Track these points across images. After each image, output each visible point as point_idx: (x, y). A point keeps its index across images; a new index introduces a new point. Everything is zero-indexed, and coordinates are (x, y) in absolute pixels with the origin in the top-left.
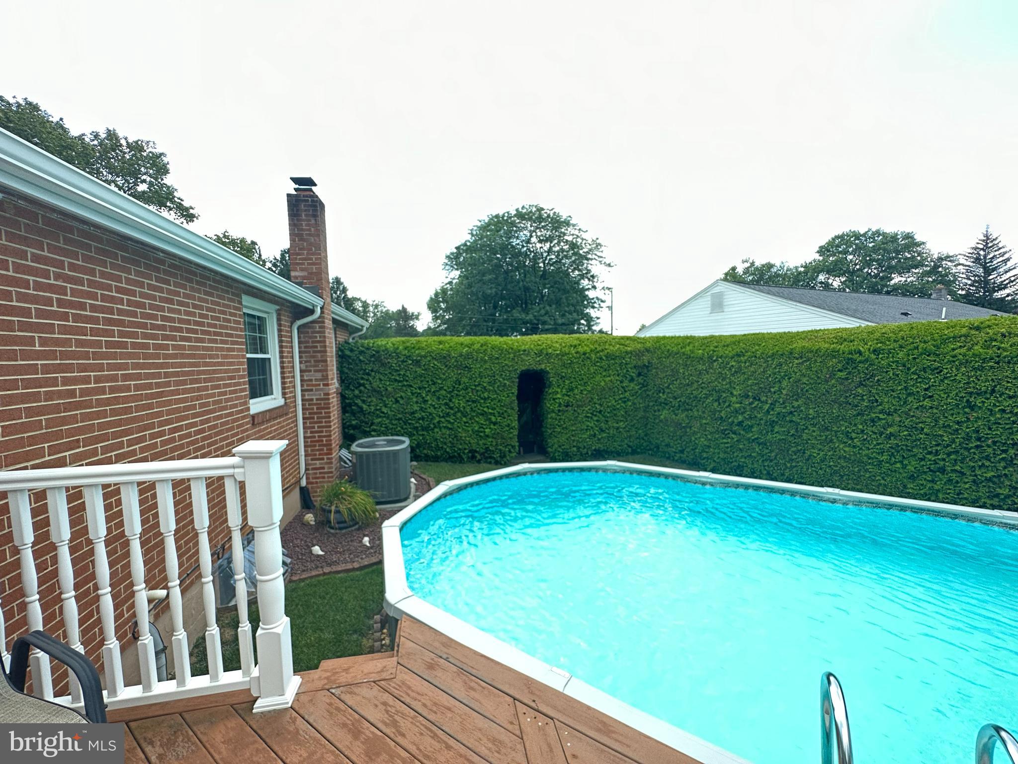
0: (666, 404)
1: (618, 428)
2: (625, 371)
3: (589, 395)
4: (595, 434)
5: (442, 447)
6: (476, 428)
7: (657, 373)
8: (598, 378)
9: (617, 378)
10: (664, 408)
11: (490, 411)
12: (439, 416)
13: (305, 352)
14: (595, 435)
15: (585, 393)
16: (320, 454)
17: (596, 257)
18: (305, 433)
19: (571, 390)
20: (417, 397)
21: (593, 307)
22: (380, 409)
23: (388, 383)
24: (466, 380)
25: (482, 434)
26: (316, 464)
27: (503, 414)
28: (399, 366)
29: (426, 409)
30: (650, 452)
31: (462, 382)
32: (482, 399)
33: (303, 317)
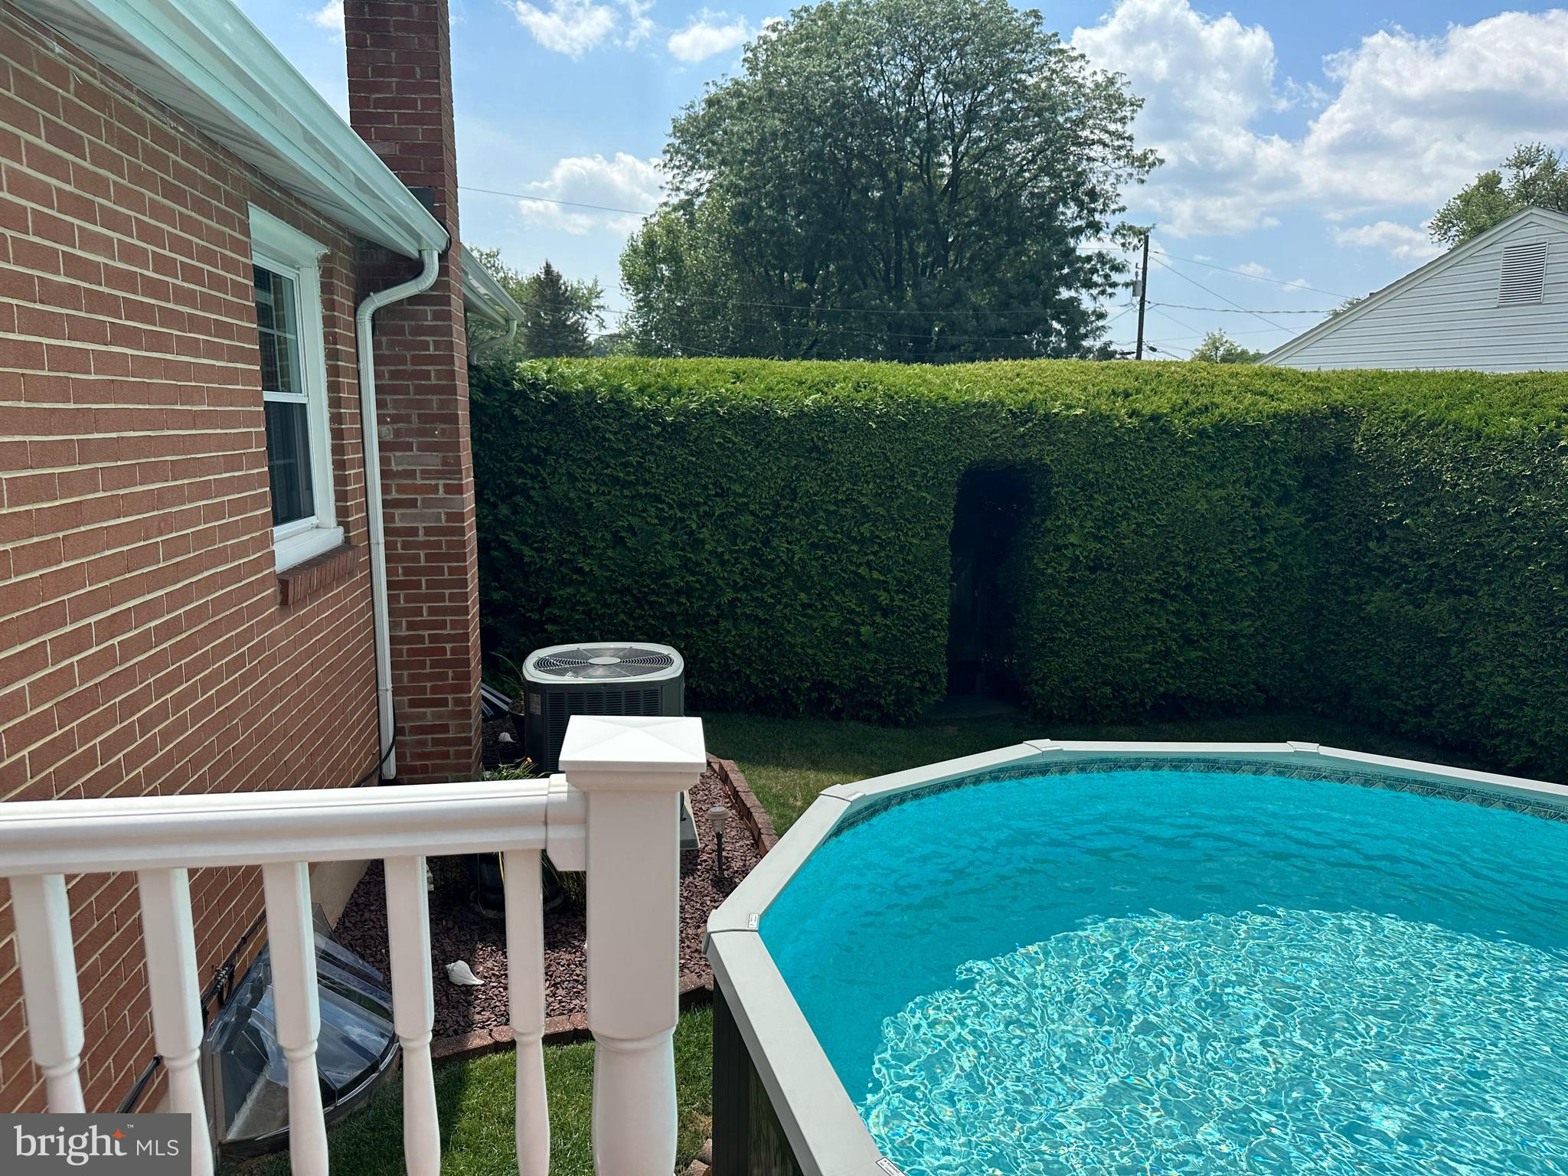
0: (1387, 573)
1: (1234, 636)
2: (1268, 472)
3: (1159, 540)
4: (1168, 649)
5: (738, 672)
6: (835, 623)
7: (1364, 480)
8: (1190, 490)
9: (1245, 491)
10: (1378, 583)
11: (876, 575)
12: (735, 586)
13: (395, 390)
14: (1166, 654)
15: (1150, 532)
16: (434, 689)
17: (1105, 137)
18: (393, 626)
19: (1111, 522)
20: (673, 529)
21: (1088, 284)
22: (570, 561)
23: (594, 489)
24: (813, 486)
25: (850, 640)
26: (423, 716)
27: (910, 584)
28: (627, 440)
29: (698, 564)
30: (1319, 707)
31: (800, 492)
32: (854, 540)
33: (388, 285)
